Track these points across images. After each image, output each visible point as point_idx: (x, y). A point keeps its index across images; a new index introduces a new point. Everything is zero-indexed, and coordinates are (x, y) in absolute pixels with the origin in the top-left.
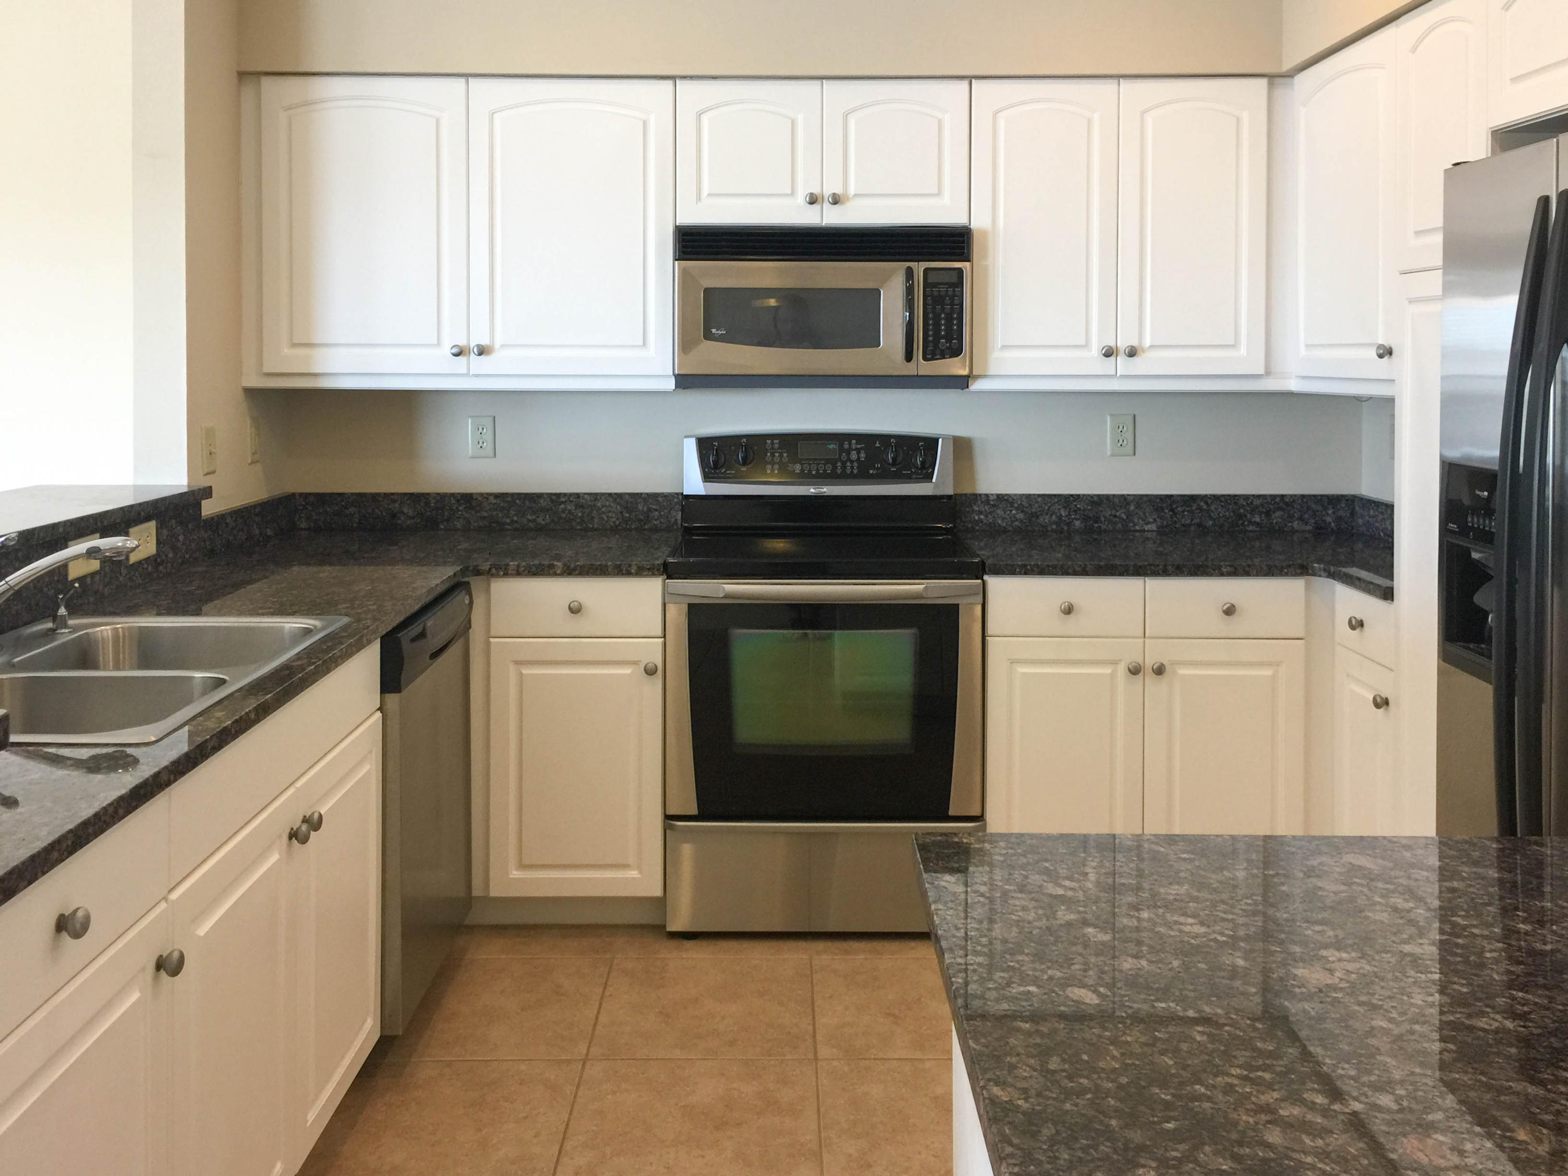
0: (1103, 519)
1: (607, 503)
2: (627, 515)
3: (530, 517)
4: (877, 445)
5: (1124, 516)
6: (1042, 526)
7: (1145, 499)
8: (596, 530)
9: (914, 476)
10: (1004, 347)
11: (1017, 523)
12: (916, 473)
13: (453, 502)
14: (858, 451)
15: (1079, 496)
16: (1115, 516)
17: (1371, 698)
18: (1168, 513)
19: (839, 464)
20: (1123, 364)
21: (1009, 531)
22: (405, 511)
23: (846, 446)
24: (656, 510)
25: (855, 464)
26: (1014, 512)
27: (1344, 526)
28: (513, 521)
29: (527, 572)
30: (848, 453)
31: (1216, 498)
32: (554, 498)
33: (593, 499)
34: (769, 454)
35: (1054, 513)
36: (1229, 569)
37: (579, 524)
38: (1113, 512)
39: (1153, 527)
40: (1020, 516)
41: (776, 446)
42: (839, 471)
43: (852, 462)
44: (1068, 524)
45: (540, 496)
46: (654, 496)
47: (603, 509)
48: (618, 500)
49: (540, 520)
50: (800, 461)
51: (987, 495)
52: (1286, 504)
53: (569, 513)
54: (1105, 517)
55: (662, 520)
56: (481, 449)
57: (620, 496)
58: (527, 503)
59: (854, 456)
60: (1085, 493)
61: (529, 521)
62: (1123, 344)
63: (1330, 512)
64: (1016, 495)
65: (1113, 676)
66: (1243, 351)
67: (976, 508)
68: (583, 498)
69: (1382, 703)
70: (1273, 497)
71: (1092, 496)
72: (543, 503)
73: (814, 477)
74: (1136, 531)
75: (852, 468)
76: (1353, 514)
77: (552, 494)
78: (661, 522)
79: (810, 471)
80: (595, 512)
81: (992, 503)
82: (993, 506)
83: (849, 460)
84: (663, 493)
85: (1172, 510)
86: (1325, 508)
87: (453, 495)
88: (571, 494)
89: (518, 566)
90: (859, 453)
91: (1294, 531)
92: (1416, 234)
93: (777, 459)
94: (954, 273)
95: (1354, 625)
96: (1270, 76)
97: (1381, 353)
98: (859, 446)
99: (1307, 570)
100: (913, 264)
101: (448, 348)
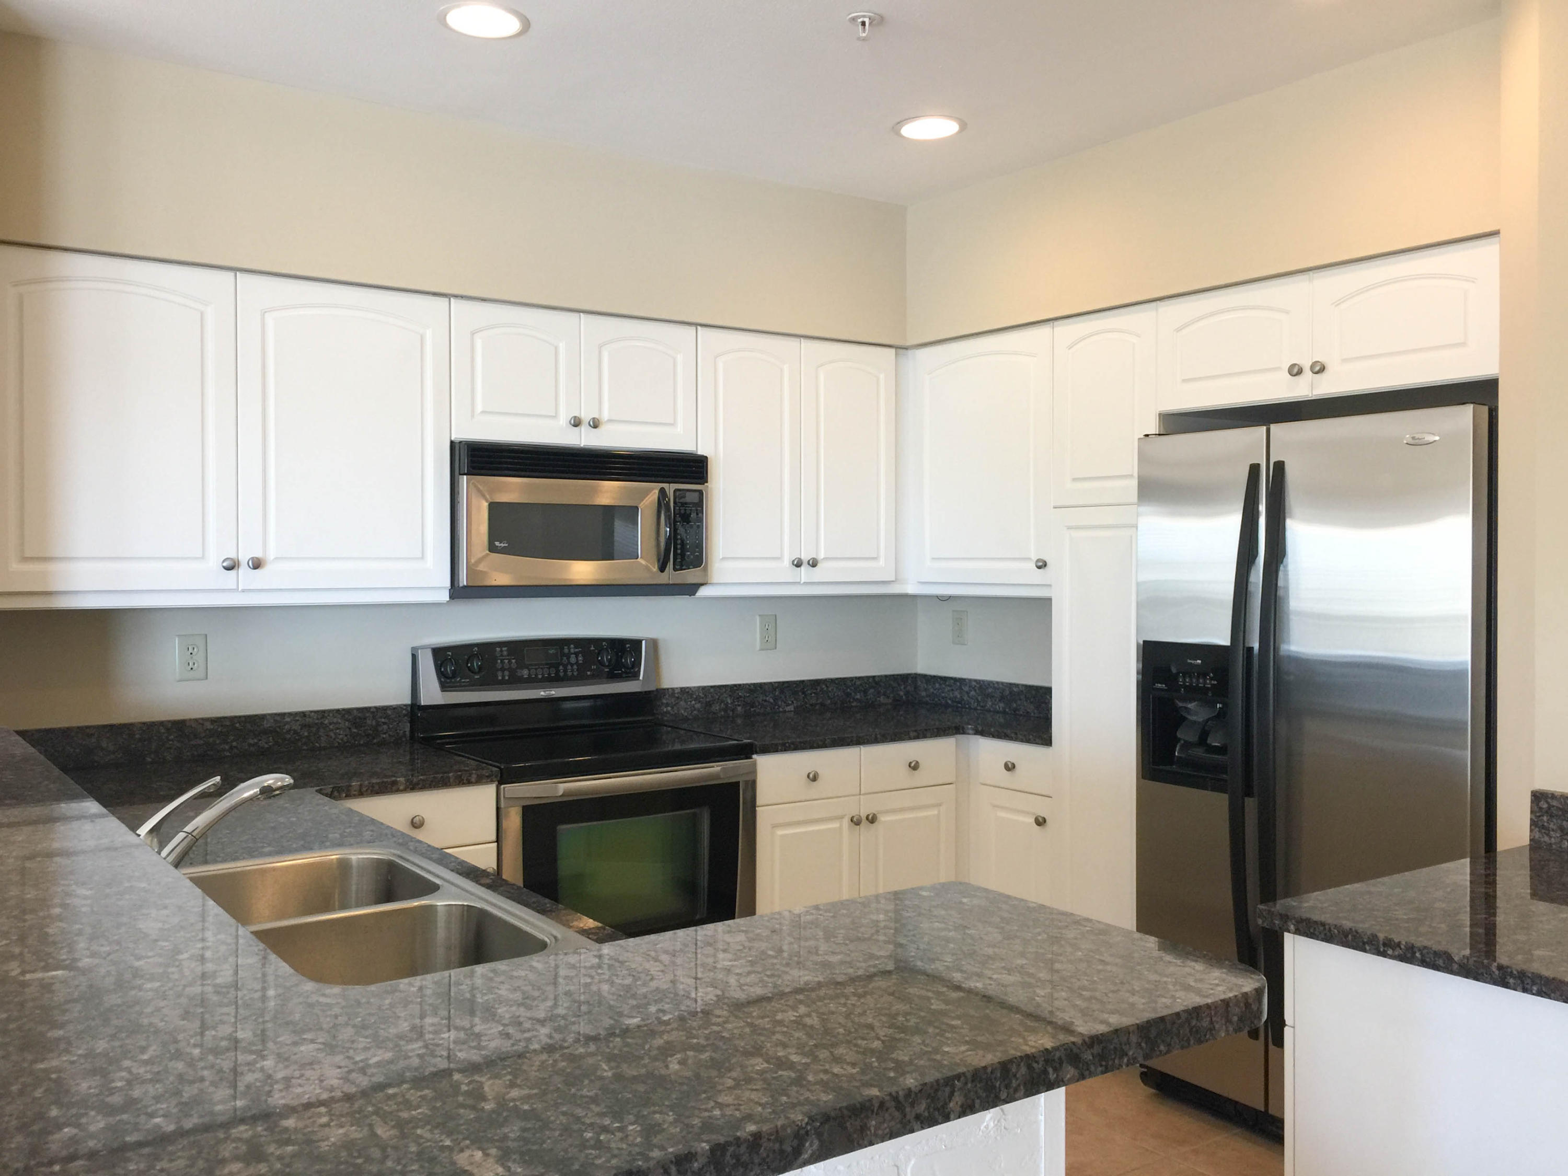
0: (757, 704)
1: (335, 720)
2: (355, 730)
3: (251, 741)
4: (592, 648)
5: (772, 700)
6: (714, 713)
7: (786, 685)
8: (325, 749)
9: (624, 675)
10: (724, 559)
11: (695, 712)
12: (626, 673)
13: (163, 731)
14: (576, 654)
15: (740, 685)
16: (765, 701)
17: (1033, 820)
18: (801, 696)
19: (561, 667)
20: (805, 573)
21: (689, 719)
22: (104, 744)
23: (566, 651)
24: (384, 723)
25: (575, 667)
26: (693, 702)
27: (910, 697)
28: (231, 748)
29: (369, 791)
30: (568, 658)
31: (833, 681)
32: (278, 718)
33: (319, 717)
34: (499, 661)
35: (722, 701)
36: (915, 734)
37: (305, 744)
38: (764, 698)
39: (791, 708)
40: (698, 706)
41: (505, 653)
42: (562, 674)
43: (572, 665)
44: (733, 711)
45: (262, 717)
46: (384, 709)
47: (331, 727)
48: (346, 716)
49: (263, 744)
50: (527, 667)
51: (673, 689)
52: (877, 683)
53: (294, 734)
54: (759, 702)
55: (391, 733)
56: (192, 671)
57: (348, 711)
58: (249, 726)
59: (573, 659)
60: (745, 682)
61: (250, 745)
62: (805, 557)
63: (902, 687)
64: (694, 687)
65: (841, 828)
66: (882, 562)
67: (664, 701)
68: (310, 717)
69: (1041, 822)
70: (868, 677)
71: (749, 685)
72: (266, 724)
73: (541, 681)
74: (780, 712)
75: (572, 671)
76: (916, 688)
77: (276, 714)
78: (390, 735)
79: (536, 675)
80: (322, 730)
81: (677, 695)
82: (678, 698)
83: (569, 663)
84: (391, 706)
85: (804, 693)
86: (899, 685)
87: (162, 723)
88: (296, 714)
89: (361, 785)
90: (577, 657)
91: (880, 705)
92: (1074, 480)
93: (506, 666)
94: (697, 494)
95: (1010, 767)
96: (897, 348)
97: (1042, 565)
98: (577, 650)
99: (958, 730)
100: (665, 485)
101: (214, 561)
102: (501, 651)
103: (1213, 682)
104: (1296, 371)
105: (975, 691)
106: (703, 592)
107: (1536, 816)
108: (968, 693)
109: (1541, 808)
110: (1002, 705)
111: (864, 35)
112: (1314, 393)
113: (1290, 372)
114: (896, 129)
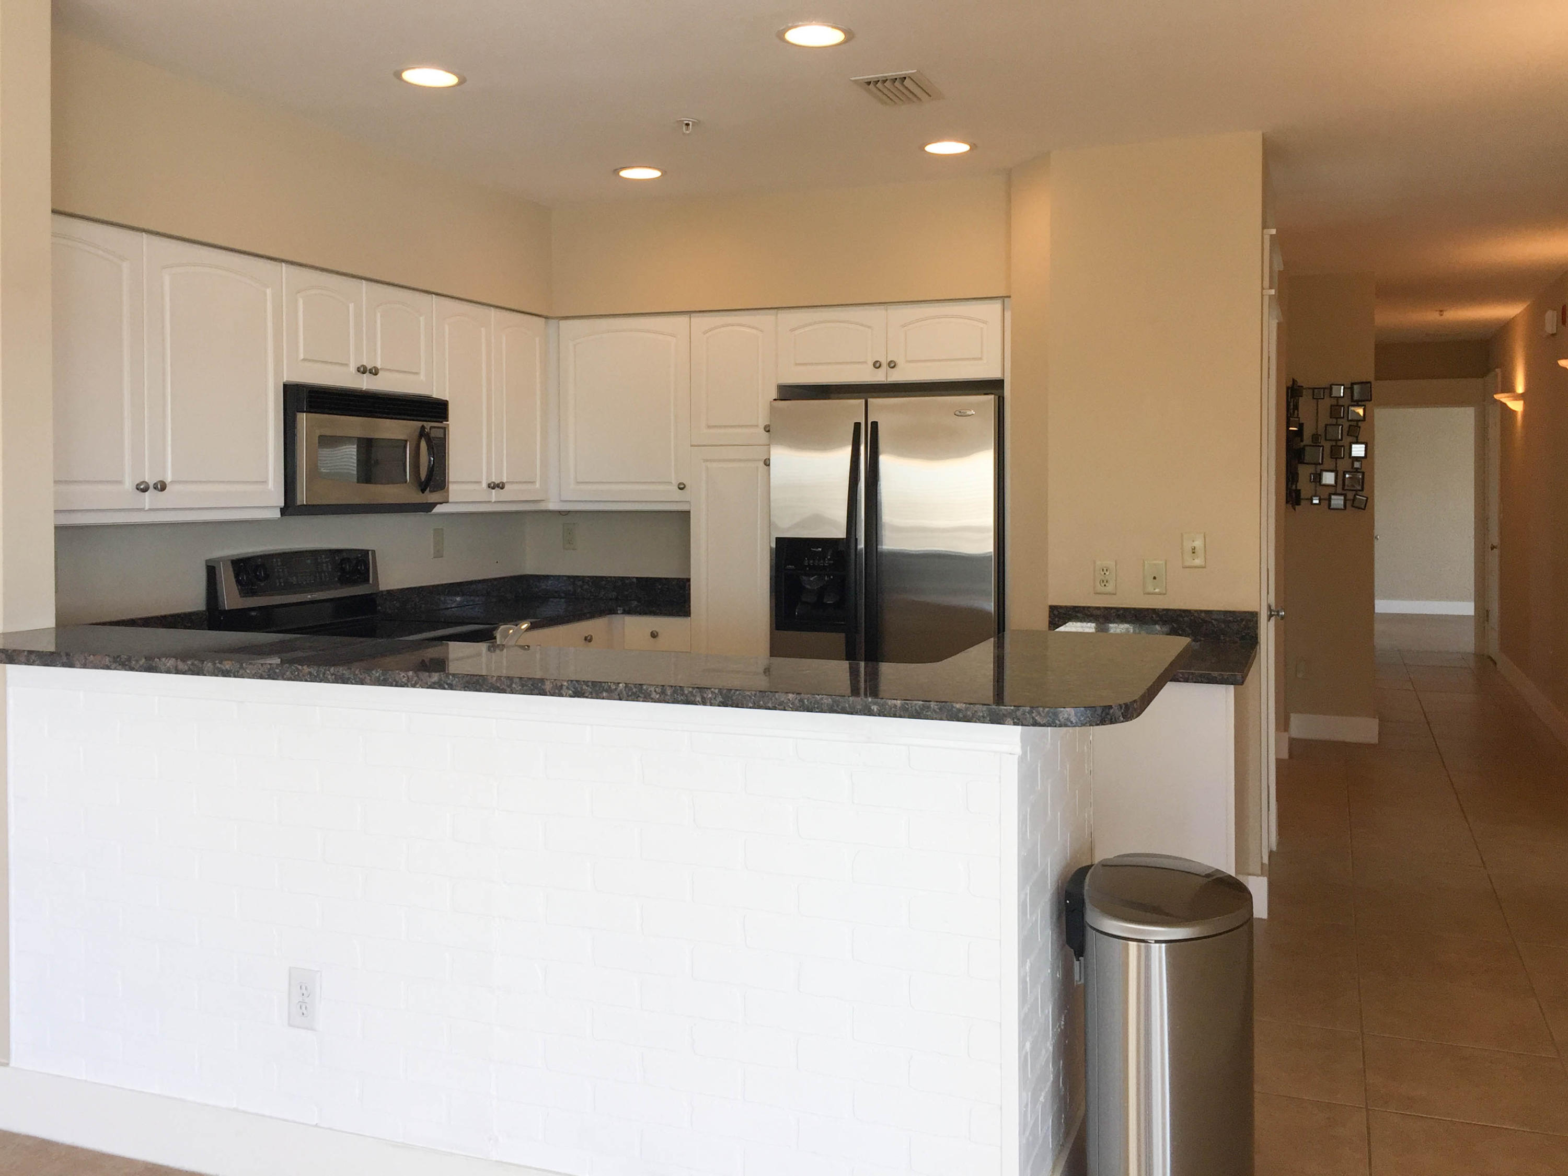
4: (337, 558)
9: (359, 580)
12: (360, 578)
14: (327, 564)
20: (494, 494)
25: (327, 574)
27: (525, 593)
30: (322, 566)
31: (479, 582)
36: (589, 615)
41: (279, 564)
43: (324, 572)
50: (295, 575)
52: (506, 583)
54: (435, 601)
59: (325, 567)
62: (496, 481)
66: (538, 485)
73: (306, 586)
75: (324, 577)
76: (529, 586)
79: (302, 582)
83: (323, 570)
90: (327, 566)
92: (709, 427)
93: (282, 575)
94: (442, 430)
95: (654, 635)
96: (546, 318)
97: (682, 487)
98: (327, 560)
99: (612, 612)
100: (425, 424)
101: (129, 485)
102: (277, 561)
103: (830, 562)
104: (877, 365)
105: (588, 585)
106: (438, 509)
107: (1052, 619)
108: (581, 587)
109: (1054, 615)
110: (614, 594)
111: (688, 132)
112: (888, 380)
113: (874, 365)
114: (616, 171)
